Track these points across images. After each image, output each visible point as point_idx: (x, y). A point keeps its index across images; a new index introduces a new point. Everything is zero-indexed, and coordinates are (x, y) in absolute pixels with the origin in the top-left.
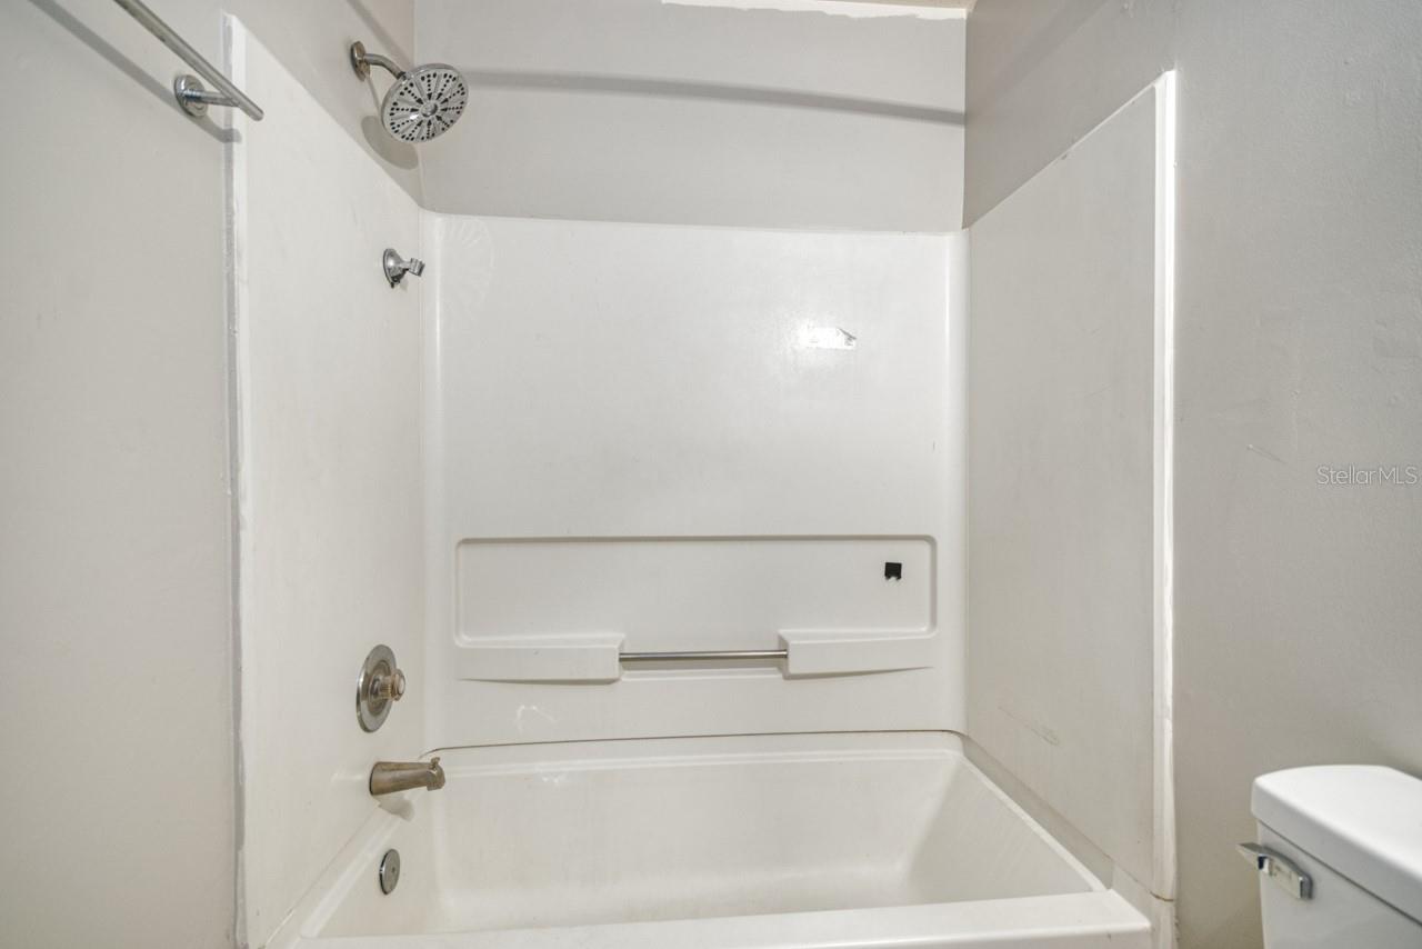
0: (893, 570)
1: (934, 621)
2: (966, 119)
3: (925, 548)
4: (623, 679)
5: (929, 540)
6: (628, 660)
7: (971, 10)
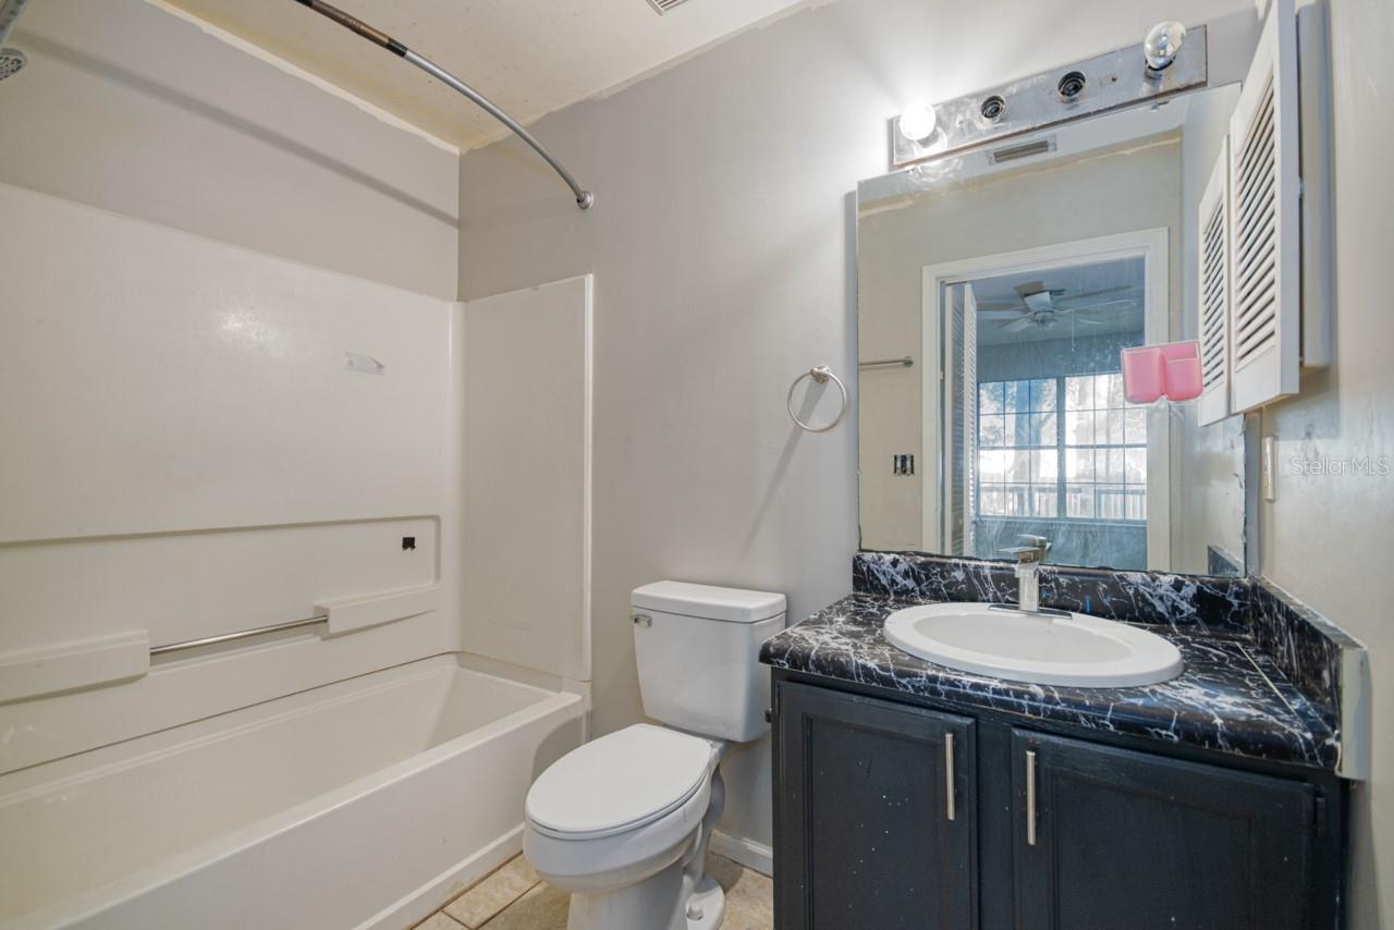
0: (409, 543)
1: (438, 576)
2: (460, 224)
3: (432, 524)
4: (151, 674)
5: (436, 518)
6: (157, 654)
7: (464, 152)
